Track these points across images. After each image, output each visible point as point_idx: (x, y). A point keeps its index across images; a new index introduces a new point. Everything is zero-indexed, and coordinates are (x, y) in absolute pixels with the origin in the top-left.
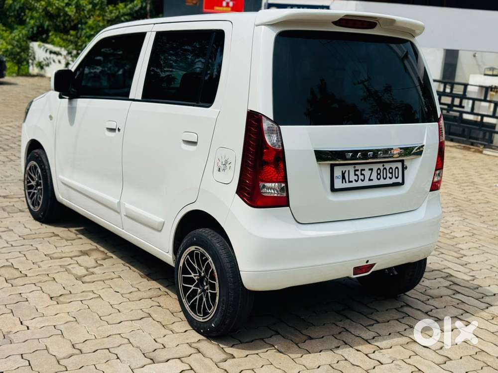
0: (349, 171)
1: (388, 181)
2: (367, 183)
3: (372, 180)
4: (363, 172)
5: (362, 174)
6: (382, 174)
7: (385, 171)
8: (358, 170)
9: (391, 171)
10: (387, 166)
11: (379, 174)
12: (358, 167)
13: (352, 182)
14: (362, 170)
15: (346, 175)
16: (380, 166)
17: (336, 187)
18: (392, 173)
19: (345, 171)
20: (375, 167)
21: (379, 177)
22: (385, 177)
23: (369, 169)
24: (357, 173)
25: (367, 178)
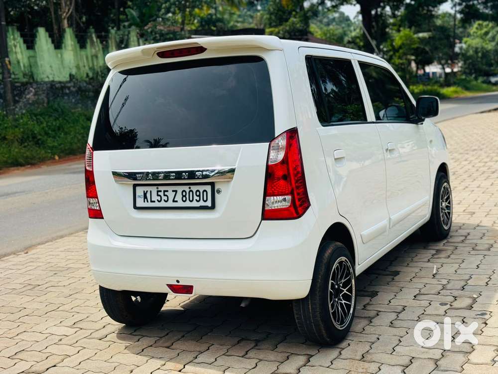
0: (151, 191)
1: (195, 204)
2: (170, 204)
3: (177, 201)
4: (166, 193)
5: (165, 195)
6: (187, 196)
7: (191, 193)
8: (161, 191)
9: (198, 194)
10: (194, 188)
11: (185, 196)
12: (161, 188)
13: (154, 202)
14: (164, 191)
15: (148, 195)
16: (187, 188)
17: (138, 205)
18: (199, 196)
19: (147, 191)
20: (180, 189)
21: (184, 199)
22: (191, 199)
23: (173, 191)
24: (159, 193)
25: (171, 199)
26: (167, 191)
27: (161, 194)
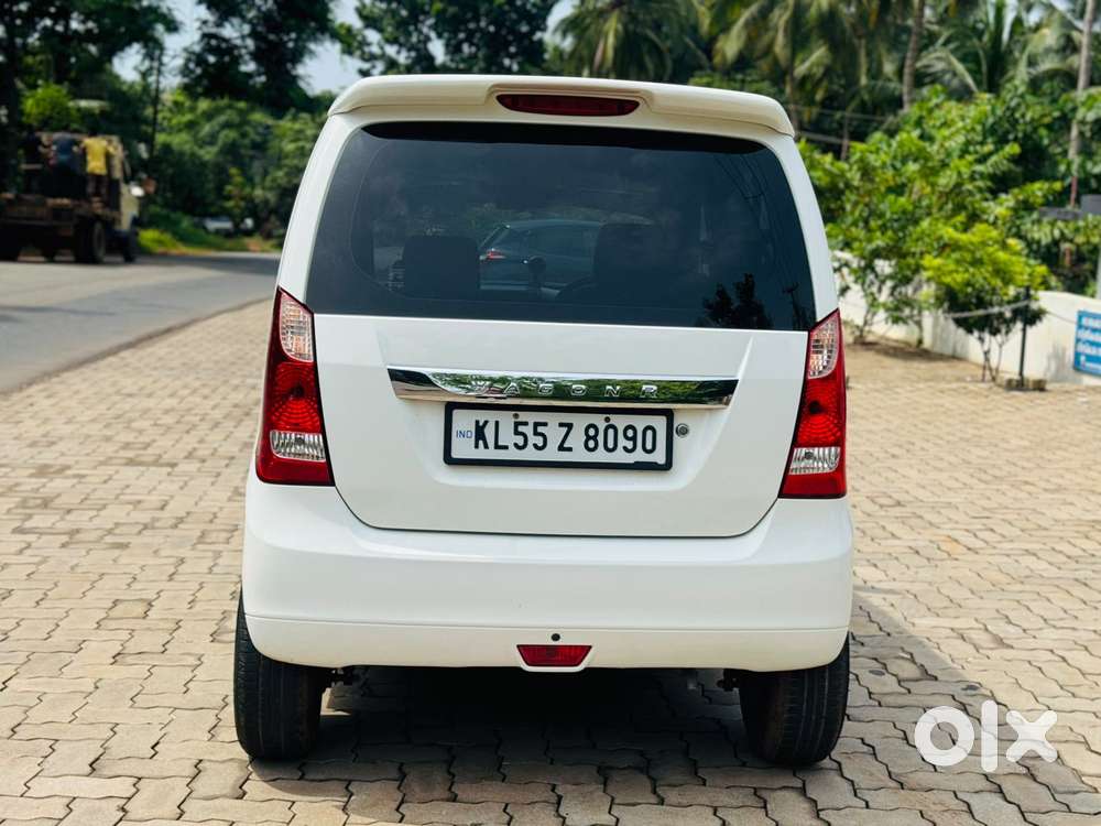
0: (497, 423)
1: (619, 456)
2: (551, 454)
3: (569, 449)
4: (540, 429)
5: (537, 434)
6: (600, 438)
7: (611, 432)
8: (526, 424)
9: (630, 433)
10: (620, 422)
11: (595, 438)
12: (523, 416)
13: (506, 448)
14: (536, 425)
15: (489, 432)
16: (599, 421)
17: (455, 454)
18: (634, 439)
19: (486, 422)
20: (580, 422)
21: (591, 444)
22: (611, 445)
23: (562, 425)
24: (521, 429)
25: (554, 443)
26: (545, 424)
27: (528, 430)
